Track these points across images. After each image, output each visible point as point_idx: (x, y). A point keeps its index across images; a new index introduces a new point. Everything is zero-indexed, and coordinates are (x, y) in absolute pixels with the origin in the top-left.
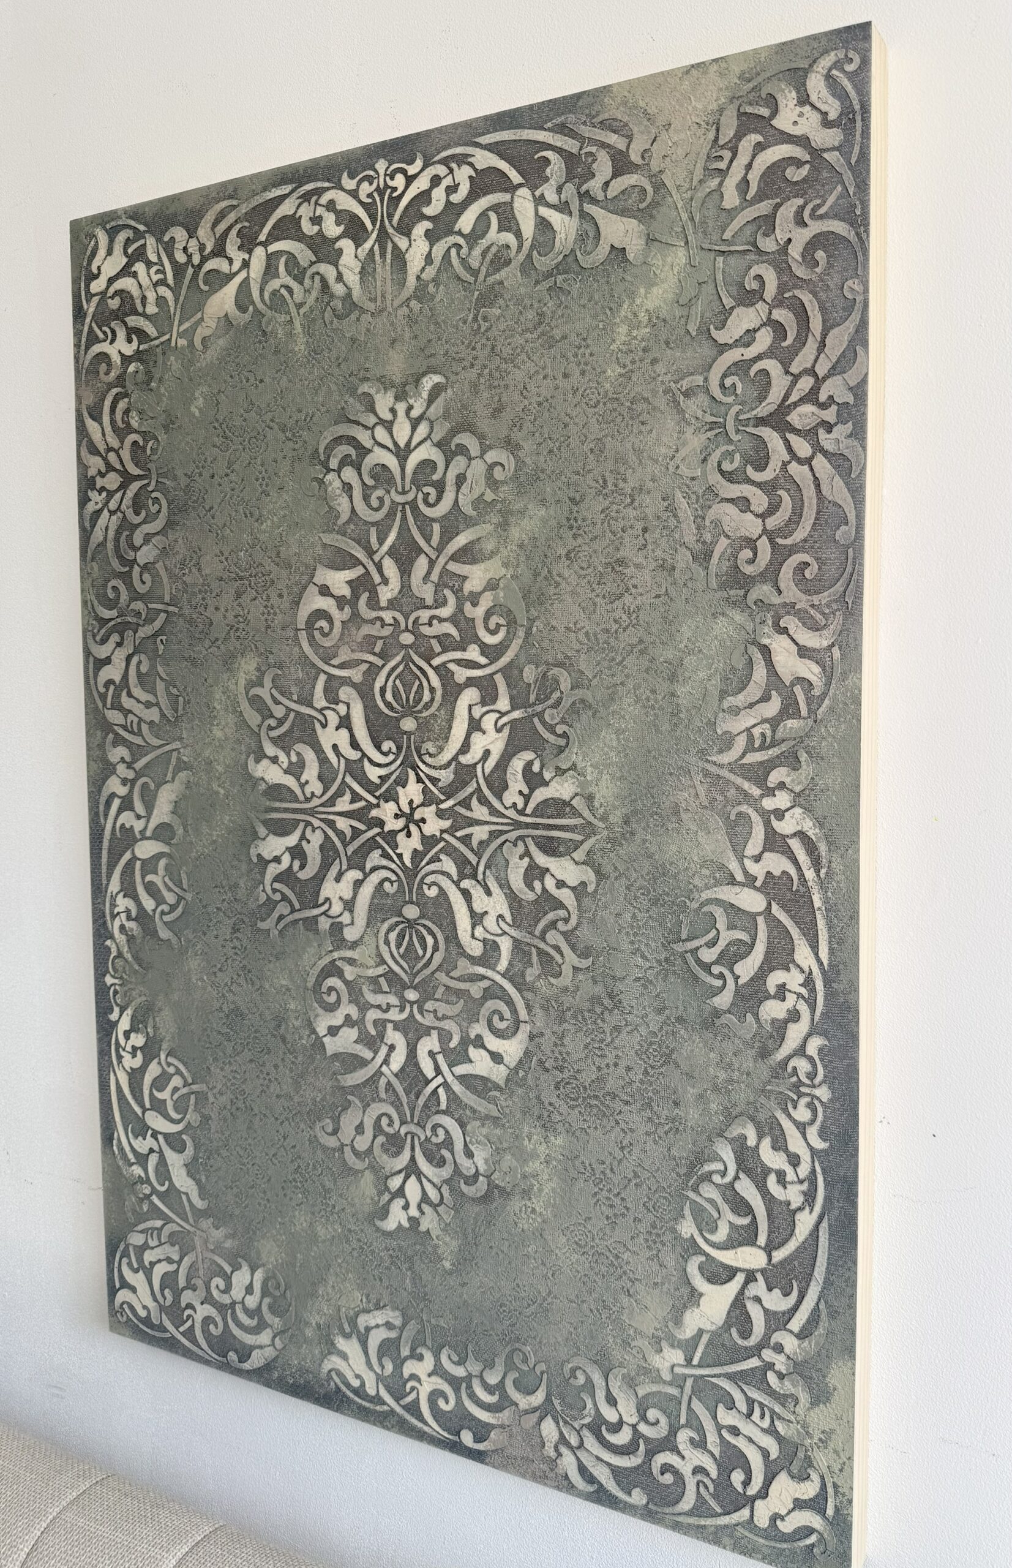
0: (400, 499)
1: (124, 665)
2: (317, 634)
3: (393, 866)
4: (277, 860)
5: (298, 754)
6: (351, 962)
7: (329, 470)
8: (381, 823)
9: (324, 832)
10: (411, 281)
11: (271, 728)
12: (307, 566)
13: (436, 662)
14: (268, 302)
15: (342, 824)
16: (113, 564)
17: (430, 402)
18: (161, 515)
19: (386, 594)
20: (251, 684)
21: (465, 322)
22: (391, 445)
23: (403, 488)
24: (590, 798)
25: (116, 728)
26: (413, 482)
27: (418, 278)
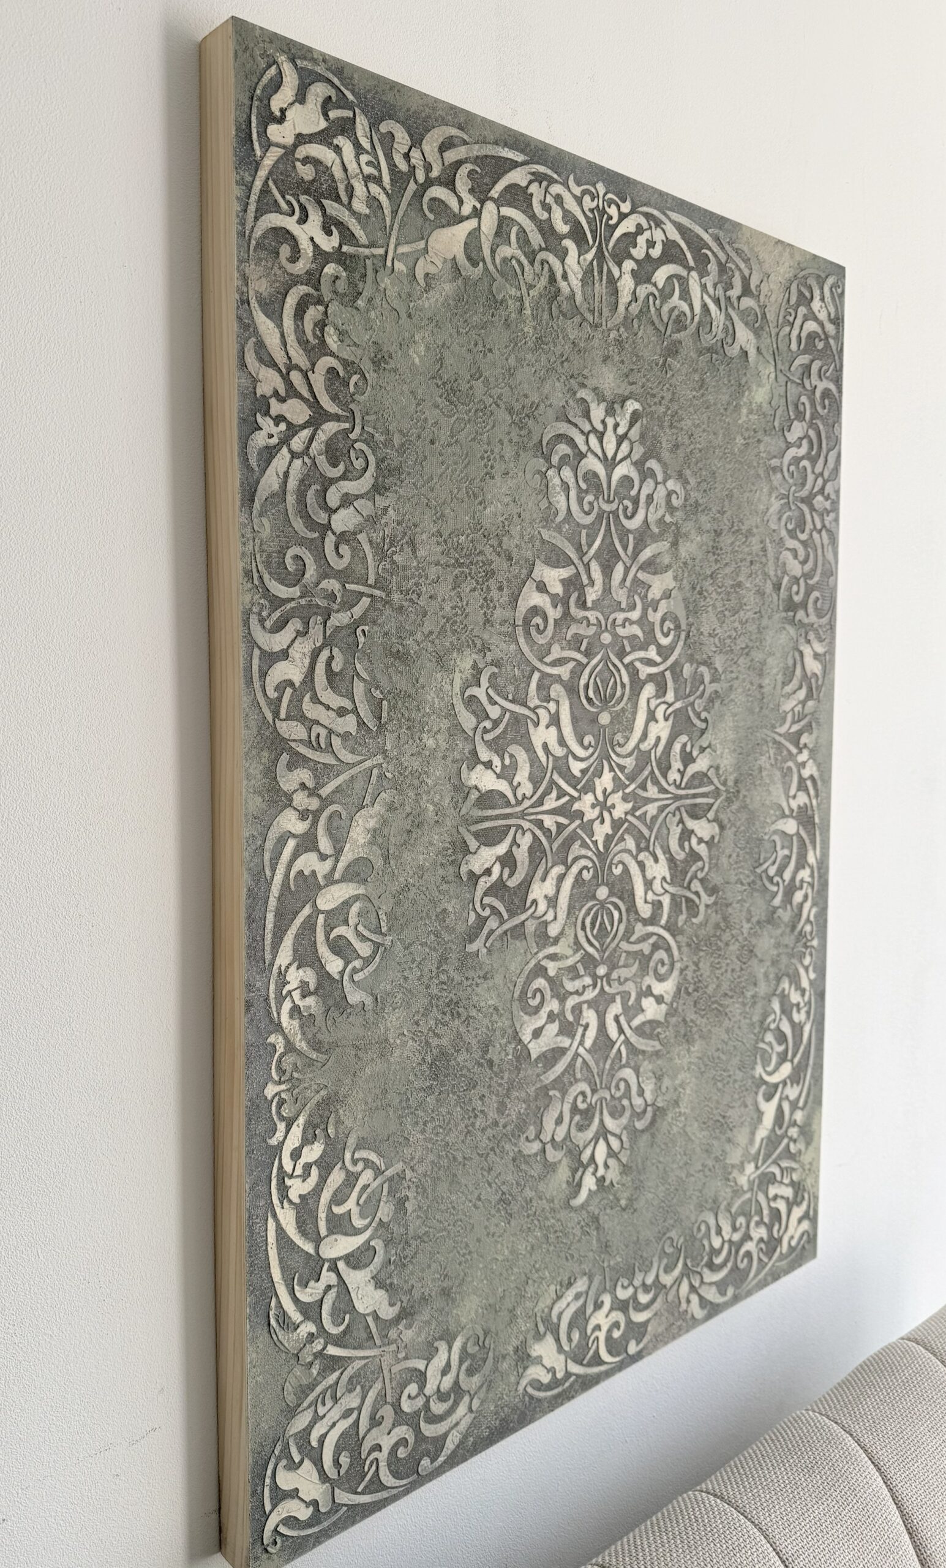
0: (606, 507)
1: (307, 661)
2: (533, 631)
3: (590, 854)
4: (488, 872)
5: (512, 756)
6: (553, 957)
7: (551, 466)
8: (580, 814)
9: (534, 834)
10: (621, 308)
11: (486, 731)
12: (527, 560)
13: (627, 660)
14: (499, 267)
15: (549, 822)
16: (294, 524)
17: (631, 425)
18: (368, 474)
19: (592, 595)
20: (466, 685)
21: (657, 365)
22: (600, 454)
23: (609, 496)
24: (717, 768)
25: (293, 745)
26: (616, 493)
27: (627, 309)
